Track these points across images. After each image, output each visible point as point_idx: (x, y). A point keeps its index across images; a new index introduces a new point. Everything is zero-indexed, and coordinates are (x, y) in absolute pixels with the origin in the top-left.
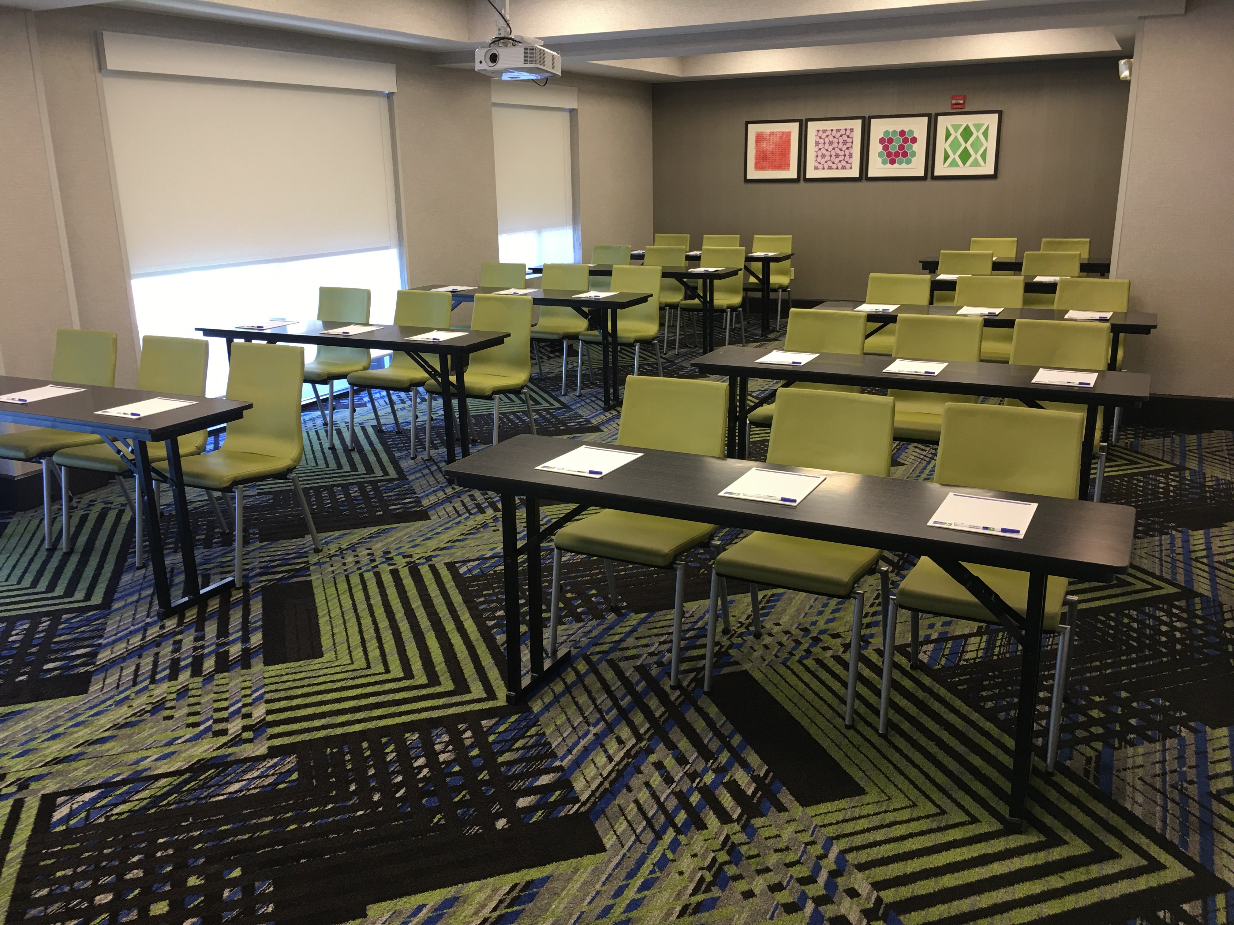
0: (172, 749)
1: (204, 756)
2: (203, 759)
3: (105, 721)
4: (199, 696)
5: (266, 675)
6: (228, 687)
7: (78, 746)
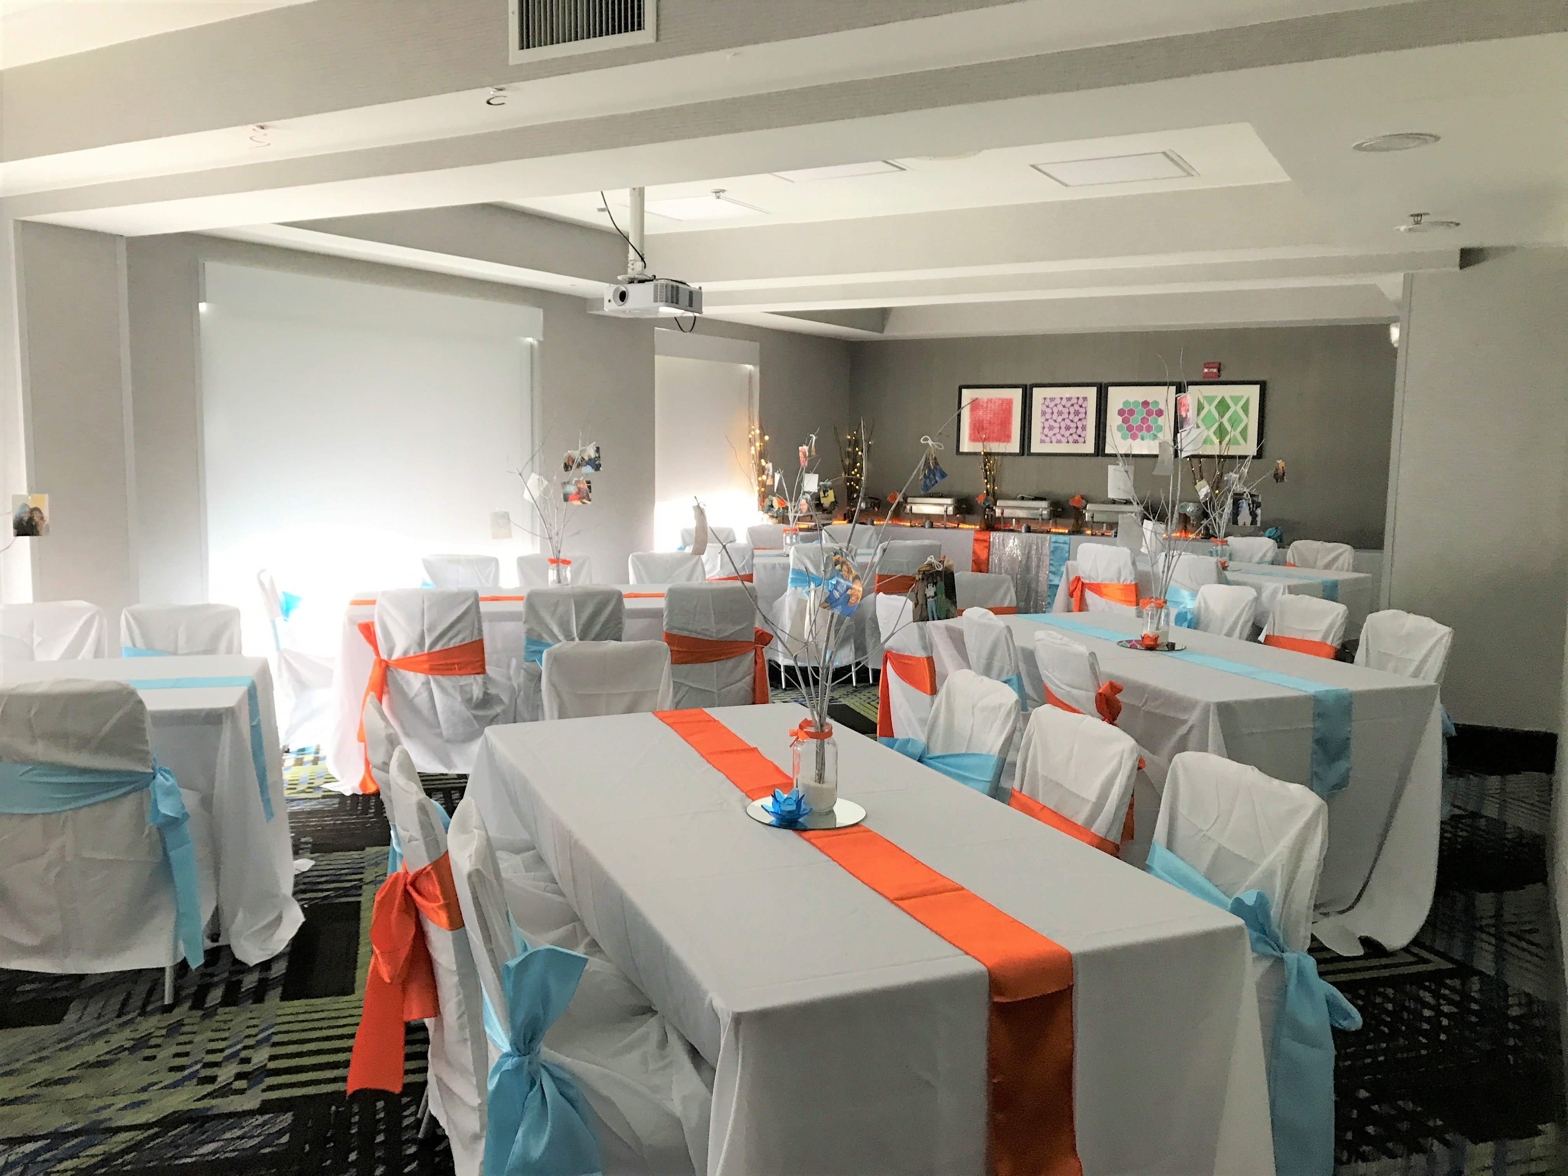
0: (143, 1096)
1: (181, 1107)
2: (177, 1112)
3: (74, 1058)
4: (194, 1033)
5: (280, 1012)
6: (230, 1025)
7: (33, 1086)
